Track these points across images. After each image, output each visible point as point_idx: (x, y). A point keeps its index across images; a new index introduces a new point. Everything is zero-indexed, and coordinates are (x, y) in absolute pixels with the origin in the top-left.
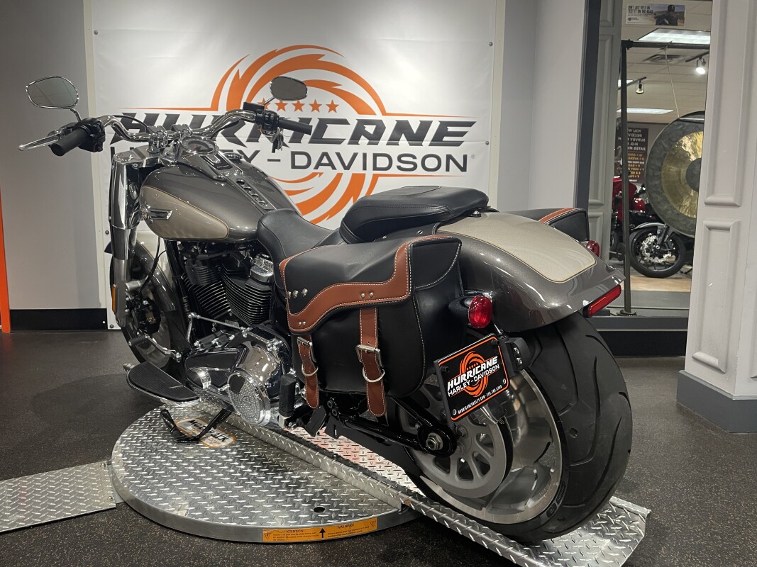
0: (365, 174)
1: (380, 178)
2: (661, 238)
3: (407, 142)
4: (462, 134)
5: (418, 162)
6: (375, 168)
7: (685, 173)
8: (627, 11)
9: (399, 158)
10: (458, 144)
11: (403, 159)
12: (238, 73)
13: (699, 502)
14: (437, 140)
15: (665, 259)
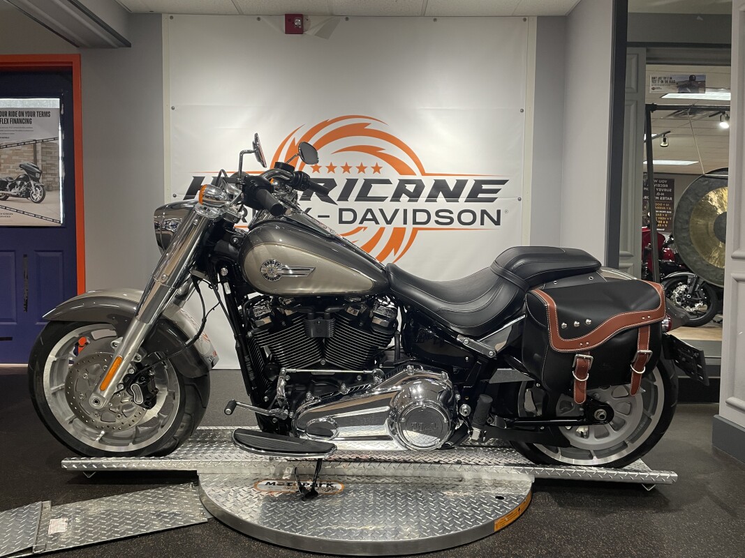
0: (405, 229)
1: (419, 231)
2: (692, 287)
3: (444, 199)
4: (496, 191)
5: (455, 216)
6: (415, 222)
7: (713, 226)
8: (651, 83)
9: (437, 214)
10: (492, 200)
11: (440, 214)
12: (294, 139)
13: (735, 535)
14: (473, 197)
15: (697, 309)
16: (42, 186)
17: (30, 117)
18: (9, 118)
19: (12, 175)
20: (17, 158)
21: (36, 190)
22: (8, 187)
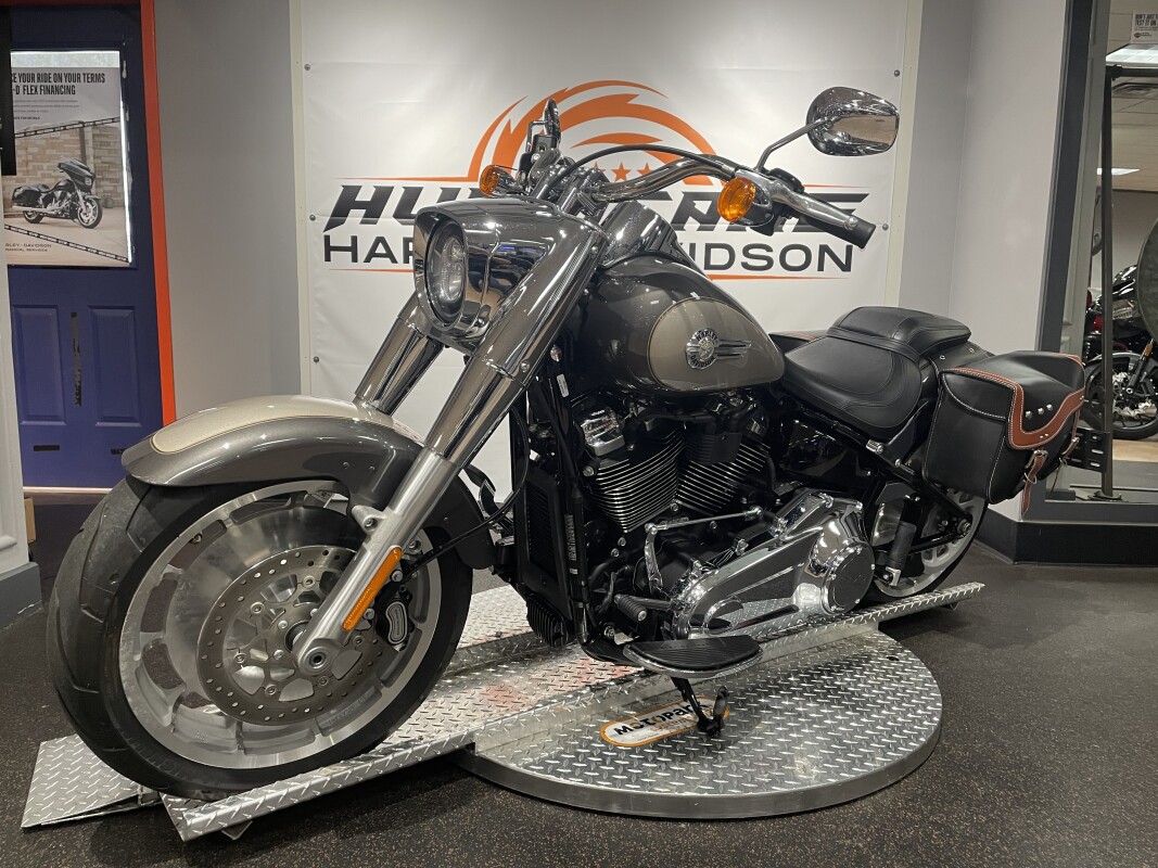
1: (715, 281)
2: (1135, 376)
5: (775, 256)
6: (708, 266)
8: (1133, 25)
9: (746, 251)
11: (751, 252)
12: (509, 123)
15: (1142, 411)
16: (96, 199)
17: (72, 83)
18: (39, 84)
19: (47, 181)
20: (54, 152)
21: (87, 207)
22: (41, 202)
